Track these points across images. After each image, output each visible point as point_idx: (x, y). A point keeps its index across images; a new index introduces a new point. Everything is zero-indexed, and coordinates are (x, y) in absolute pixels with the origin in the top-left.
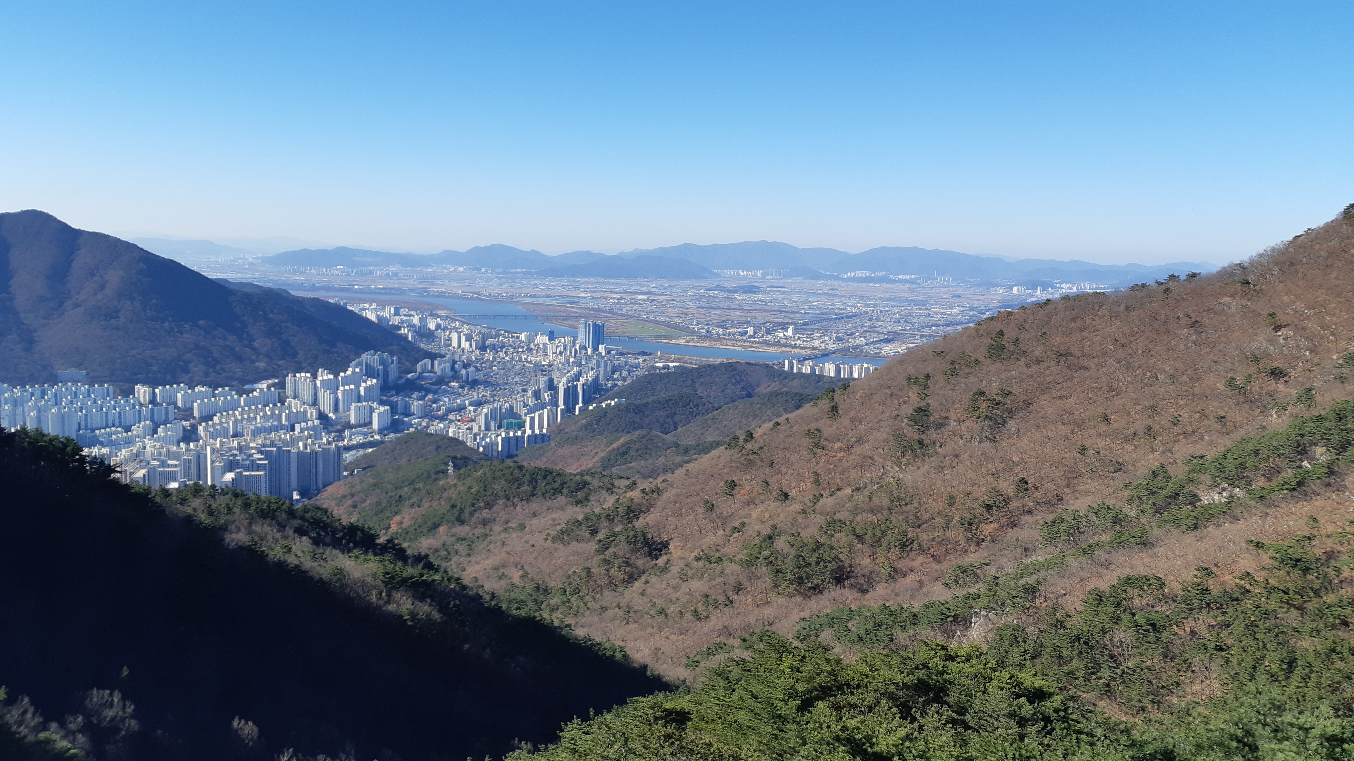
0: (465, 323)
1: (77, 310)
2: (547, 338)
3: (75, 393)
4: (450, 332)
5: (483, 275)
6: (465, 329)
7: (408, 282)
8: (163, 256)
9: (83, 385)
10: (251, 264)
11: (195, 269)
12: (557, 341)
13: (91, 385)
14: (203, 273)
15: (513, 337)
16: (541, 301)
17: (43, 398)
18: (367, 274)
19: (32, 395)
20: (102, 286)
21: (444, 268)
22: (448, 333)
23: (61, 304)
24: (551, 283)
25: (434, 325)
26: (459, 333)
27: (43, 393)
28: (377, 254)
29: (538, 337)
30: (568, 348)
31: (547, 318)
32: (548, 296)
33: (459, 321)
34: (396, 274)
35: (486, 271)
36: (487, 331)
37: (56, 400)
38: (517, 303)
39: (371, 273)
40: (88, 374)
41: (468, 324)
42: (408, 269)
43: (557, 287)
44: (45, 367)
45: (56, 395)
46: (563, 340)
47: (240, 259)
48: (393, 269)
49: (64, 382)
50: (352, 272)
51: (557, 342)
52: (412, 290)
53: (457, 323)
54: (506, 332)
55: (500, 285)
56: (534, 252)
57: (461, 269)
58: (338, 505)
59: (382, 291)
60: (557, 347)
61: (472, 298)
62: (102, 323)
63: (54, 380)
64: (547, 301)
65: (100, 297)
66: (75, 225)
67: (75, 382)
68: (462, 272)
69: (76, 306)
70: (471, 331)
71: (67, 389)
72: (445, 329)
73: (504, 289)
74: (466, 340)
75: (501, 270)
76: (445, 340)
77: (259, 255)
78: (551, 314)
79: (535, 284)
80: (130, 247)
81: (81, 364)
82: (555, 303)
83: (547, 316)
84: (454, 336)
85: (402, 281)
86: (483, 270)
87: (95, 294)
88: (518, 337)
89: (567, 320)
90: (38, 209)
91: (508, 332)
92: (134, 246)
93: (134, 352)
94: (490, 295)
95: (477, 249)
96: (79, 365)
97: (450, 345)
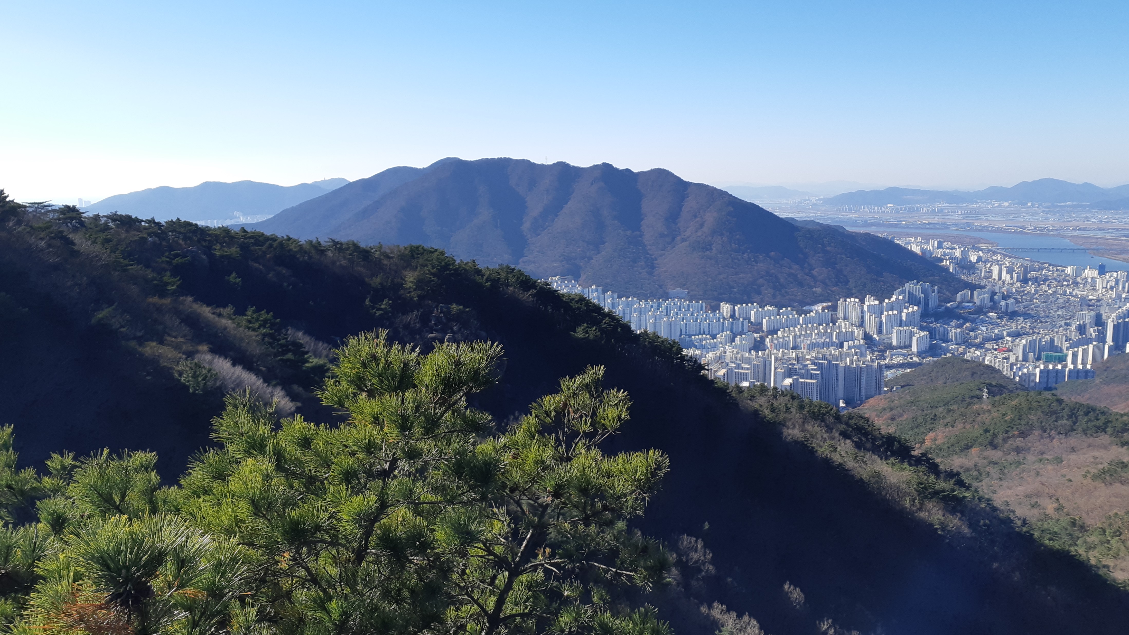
0: (1007, 256)
1: (684, 243)
2: (1097, 272)
3: (680, 307)
4: (991, 265)
5: (1029, 210)
6: (1007, 262)
7: (953, 217)
8: (746, 200)
9: (685, 301)
10: (814, 205)
11: (770, 210)
12: (1108, 275)
13: (691, 301)
14: (775, 214)
15: (1057, 270)
16: (1091, 234)
17: (658, 309)
18: (914, 211)
19: (652, 307)
20: (702, 225)
21: (990, 203)
22: (989, 265)
23: (673, 239)
24: (1105, 216)
25: (976, 258)
26: (1000, 266)
27: (659, 306)
28: (924, 192)
29: (1086, 271)
30: (1121, 283)
31: (1097, 252)
32: (1100, 230)
33: (1001, 254)
34: (941, 211)
35: (1032, 205)
36: (1029, 264)
37: (667, 312)
38: (1064, 236)
39: (918, 209)
40: (688, 293)
41: (1010, 257)
42: (953, 205)
43: (1111, 220)
44: (661, 286)
45: (667, 307)
46: (1115, 274)
47: (805, 200)
48: (938, 205)
49: (673, 298)
50: (901, 209)
51: (1107, 277)
52: (956, 225)
53: (999, 257)
54: (1050, 265)
55: (1047, 218)
56: (1086, 185)
57: (1006, 204)
58: (878, 416)
59: (927, 226)
60: (1108, 282)
61: (1015, 232)
62: (700, 253)
63: (666, 296)
64: (1099, 234)
65: (699, 233)
66: (686, 179)
67: (680, 298)
68: (1007, 207)
69: (683, 240)
70: (1013, 264)
71: (674, 304)
72: (985, 262)
73: (1052, 223)
74: (1007, 273)
75: (1050, 204)
76: (986, 272)
77: (822, 197)
78: (1103, 247)
79: (1086, 217)
80: (722, 194)
81: (684, 285)
82: (1107, 236)
83: (1097, 250)
84: (995, 269)
85: (947, 217)
86: (1029, 204)
87: (696, 232)
88: (1063, 271)
89: (1120, 254)
90: (662, 168)
91: (1053, 265)
92: (726, 193)
93: (721, 277)
94: (1035, 228)
95: (1024, 184)
96: (683, 286)
97: (991, 277)
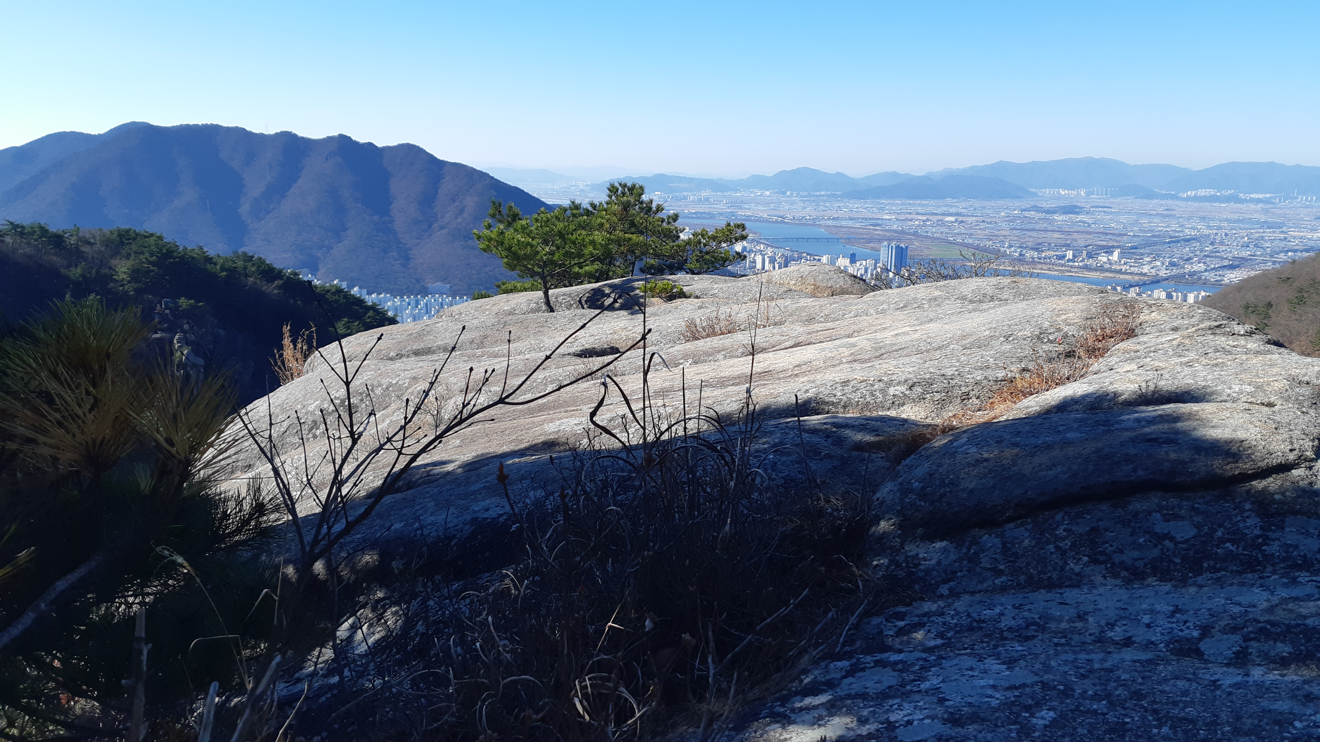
0: (769, 246)
1: (443, 231)
2: (848, 261)
3: (442, 303)
4: (755, 255)
5: (788, 199)
6: (769, 251)
7: (718, 206)
8: (509, 183)
9: (447, 297)
10: (582, 191)
11: (535, 195)
12: (858, 263)
13: (454, 297)
14: (542, 200)
15: (814, 259)
16: (844, 223)
17: (417, 307)
18: (681, 199)
19: (409, 304)
20: (462, 211)
21: (751, 192)
22: (753, 255)
23: (430, 226)
24: (855, 205)
25: (741, 248)
26: (763, 256)
27: (417, 303)
28: (691, 180)
29: (839, 260)
30: (869, 271)
31: (849, 241)
32: (851, 219)
33: (764, 244)
34: (707, 199)
35: (791, 194)
36: (790, 253)
37: (427, 309)
38: (820, 226)
39: (685, 198)
40: (451, 287)
41: (772, 247)
42: (718, 194)
43: (860, 210)
44: (418, 281)
45: (426, 305)
46: (864, 263)
47: (573, 186)
48: (704, 194)
49: (433, 294)
50: (668, 197)
51: (858, 265)
52: (721, 214)
53: (762, 246)
54: (808, 254)
55: (805, 208)
56: (839, 174)
57: (768, 193)
59: (694, 216)
60: (858, 270)
62: (462, 243)
63: (425, 292)
64: (850, 223)
65: (459, 220)
67: (441, 294)
68: (768, 196)
69: (442, 228)
70: (775, 253)
71: (435, 300)
72: (750, 251)
73: (808, 212)
74: (770, 263)
75: (806, 193)
76: (750, 262)
77: (589, 183)
78: (854, 236)
79: (839, 207)
80: (483, 176)
81: (446, 279)
82: (857, 225)
83: (849, 239)
84: (759, 259)
85: (712, 206)
86: (788, 193)
87: (456, 218)
88: (819, 260)
89: (869, 243)
90: (412, 143)
92: (486, 175)
93: (487, 269)
94: (794, 218)
95: (783, 173)
96: (444, 280)
97: (755, 267)
